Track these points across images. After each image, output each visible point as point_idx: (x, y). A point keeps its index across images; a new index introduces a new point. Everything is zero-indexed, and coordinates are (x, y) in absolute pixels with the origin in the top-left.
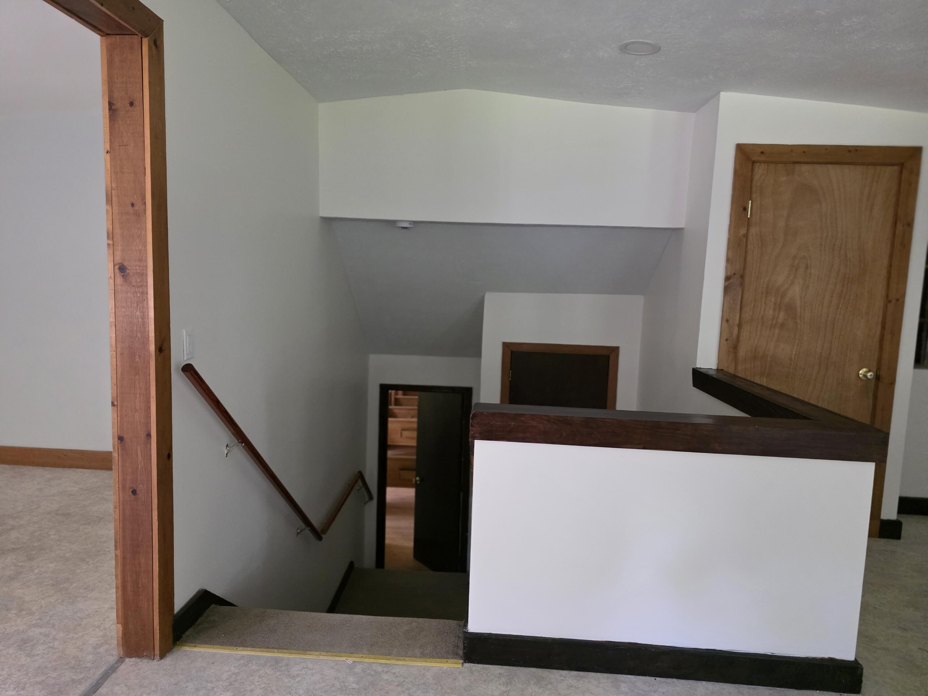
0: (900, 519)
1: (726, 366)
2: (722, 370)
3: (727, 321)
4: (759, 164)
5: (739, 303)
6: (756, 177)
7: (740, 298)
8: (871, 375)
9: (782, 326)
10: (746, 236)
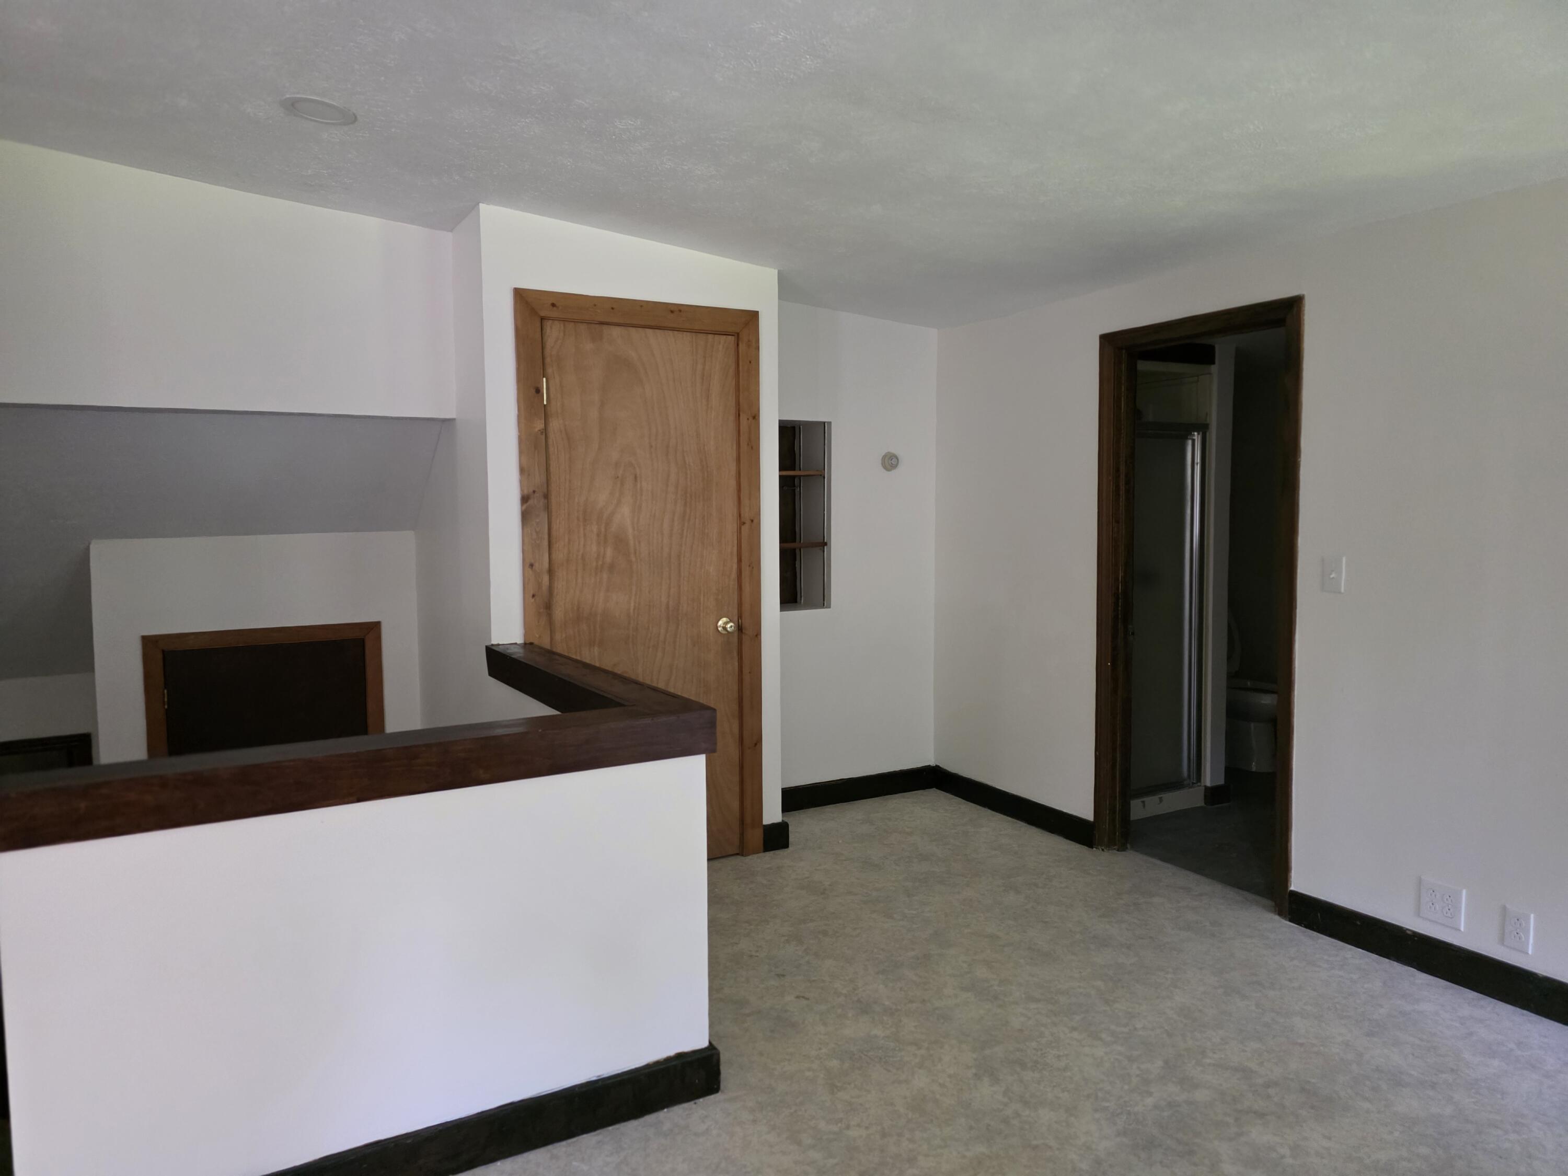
0: (786, 820)
1: (537, 636)
2: (531, 644)
3: (532, 565)
4: (550, 322)
5: (546, 536)
6: (550, 342)
7: (546, 531)
8: (731, 627)
9: (612, 567)
10: (545, 431)
